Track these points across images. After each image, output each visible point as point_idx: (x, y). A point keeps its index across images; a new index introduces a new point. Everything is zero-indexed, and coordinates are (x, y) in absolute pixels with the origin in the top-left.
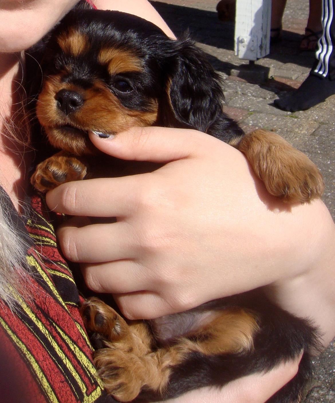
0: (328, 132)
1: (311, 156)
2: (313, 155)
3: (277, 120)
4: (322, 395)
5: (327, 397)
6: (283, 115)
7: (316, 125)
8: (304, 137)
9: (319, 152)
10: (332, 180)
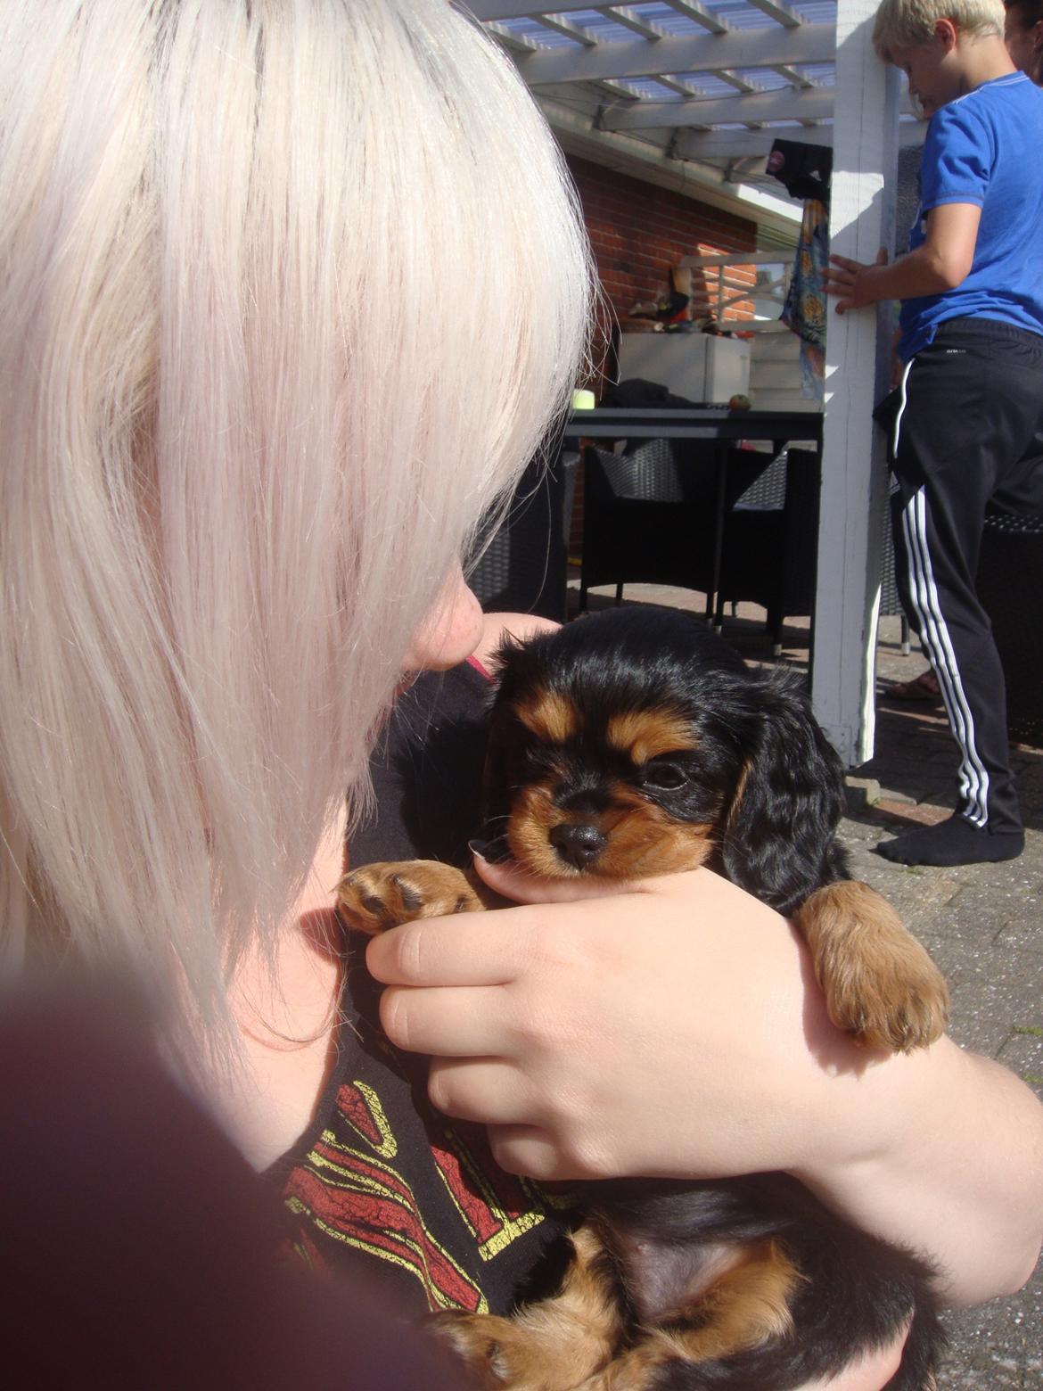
0: (975, 900)
1: (945, 944)
2: (948, 943)
3: (884, 878)
4: (955, 1378)
5: (964, 1381)
6: (896, 870)
7: (955, 887)
8: (932, 910)
9: (959, 936)
10: (980, 988)
